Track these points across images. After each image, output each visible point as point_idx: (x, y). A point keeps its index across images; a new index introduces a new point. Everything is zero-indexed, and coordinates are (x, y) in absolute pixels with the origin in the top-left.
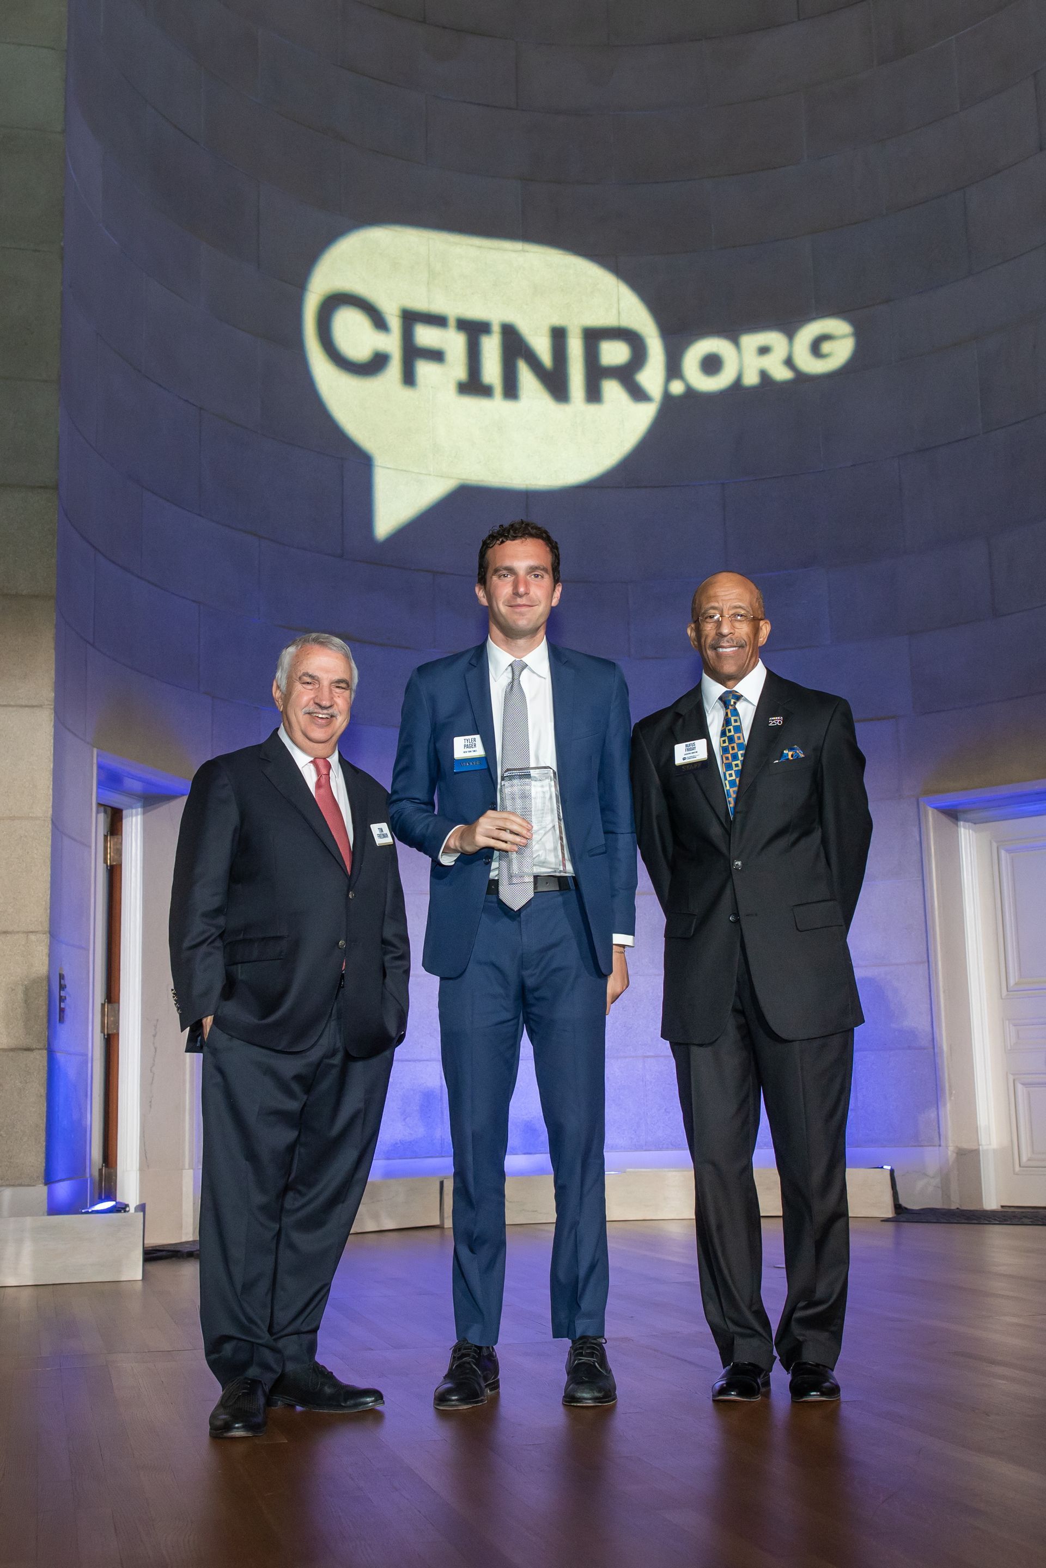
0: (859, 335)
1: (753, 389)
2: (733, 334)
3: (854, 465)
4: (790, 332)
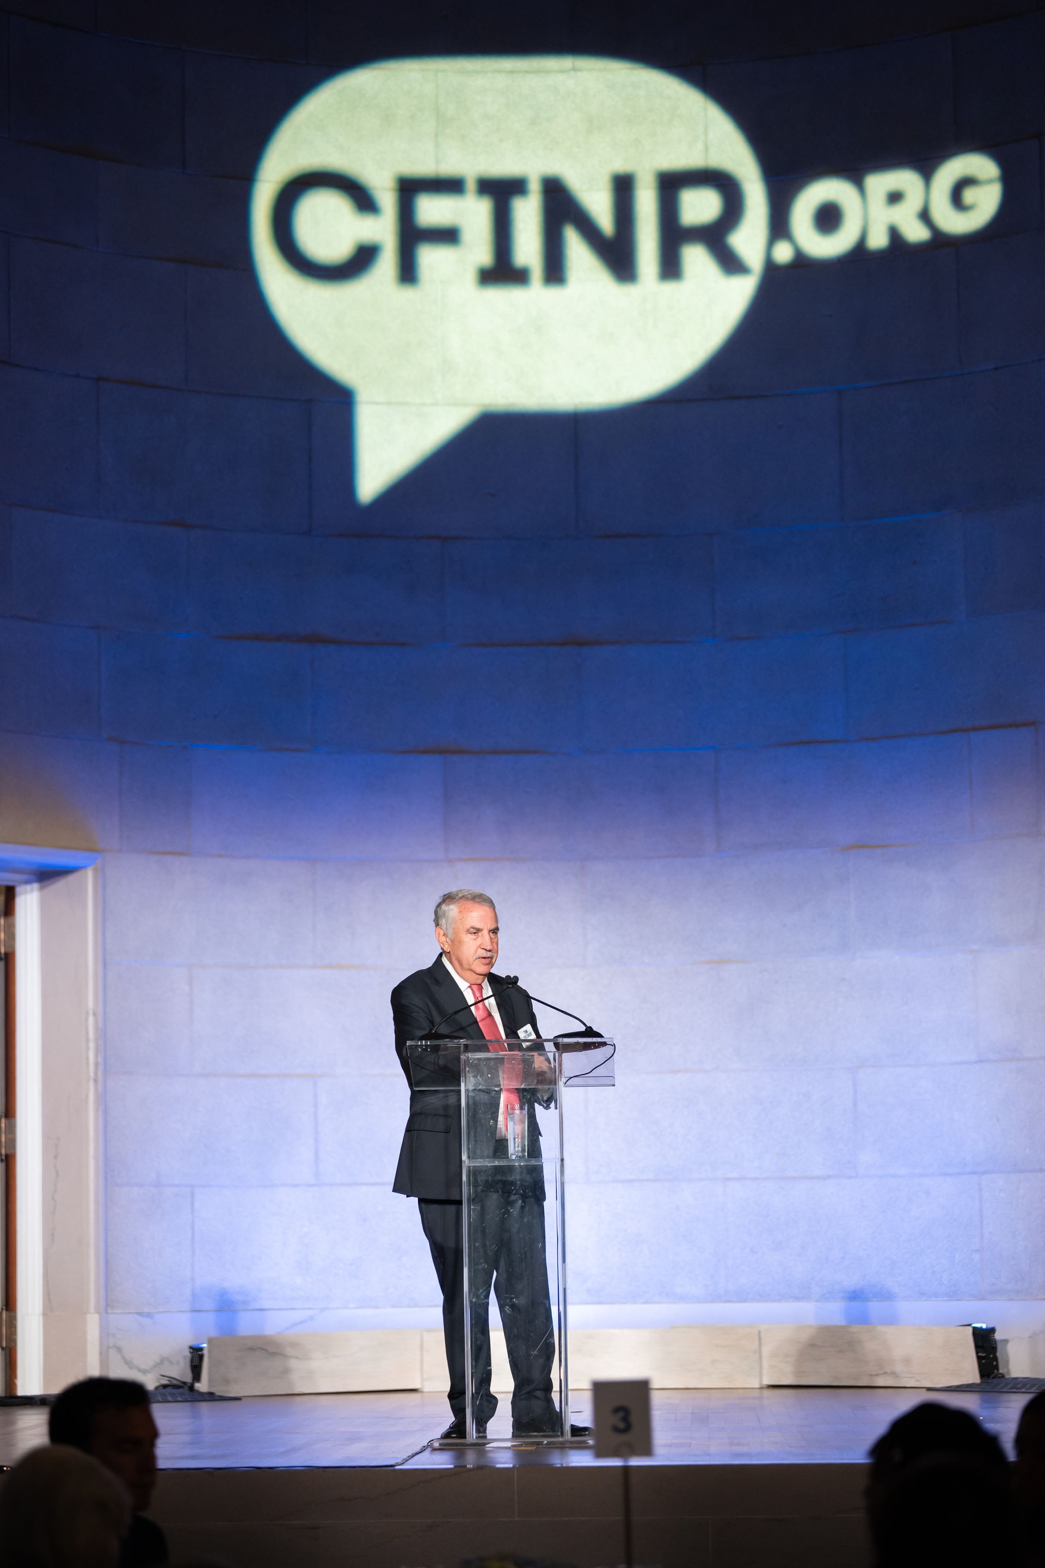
0: (1008, 180)
1: (881, 255)
2: (855, 173)
4: (927, 172)
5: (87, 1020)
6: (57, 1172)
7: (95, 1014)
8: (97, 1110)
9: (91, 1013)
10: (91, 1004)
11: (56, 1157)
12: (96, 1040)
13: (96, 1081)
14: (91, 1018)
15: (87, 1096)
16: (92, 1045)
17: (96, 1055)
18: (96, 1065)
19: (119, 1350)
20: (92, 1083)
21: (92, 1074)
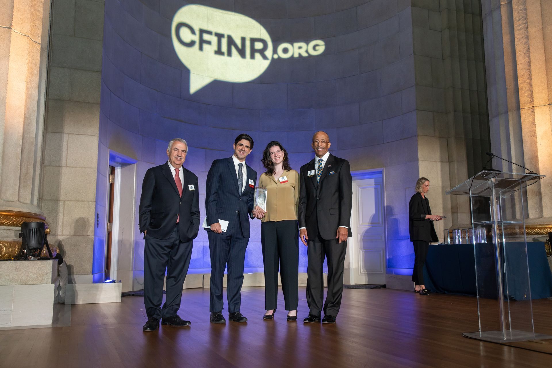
0: (326, 45)
1: (296, 58)
2: (292, 42)
3: (323, 81)
4: (307, 43)
5: (133, 200)
6: (123, 236)
7: (135, 198)
8: (134, 222)
9: (134, 198)
10: (134, 196)
11: (123, 232)
12: (135, 205)
13: (134, 214)
14: (134, 199)
15: (132, 218)
16: (134, 206)
17: (135, 208)
18: (135, 210)
19: (136, 279)
20: (133, 215)
21: (133, 212)
